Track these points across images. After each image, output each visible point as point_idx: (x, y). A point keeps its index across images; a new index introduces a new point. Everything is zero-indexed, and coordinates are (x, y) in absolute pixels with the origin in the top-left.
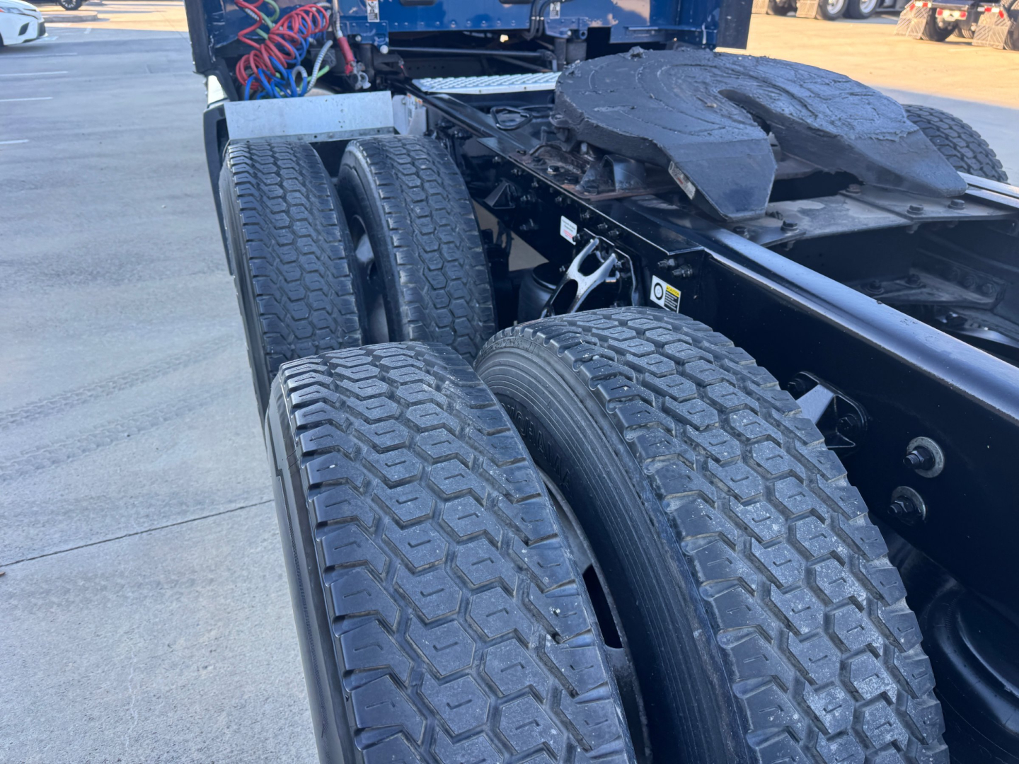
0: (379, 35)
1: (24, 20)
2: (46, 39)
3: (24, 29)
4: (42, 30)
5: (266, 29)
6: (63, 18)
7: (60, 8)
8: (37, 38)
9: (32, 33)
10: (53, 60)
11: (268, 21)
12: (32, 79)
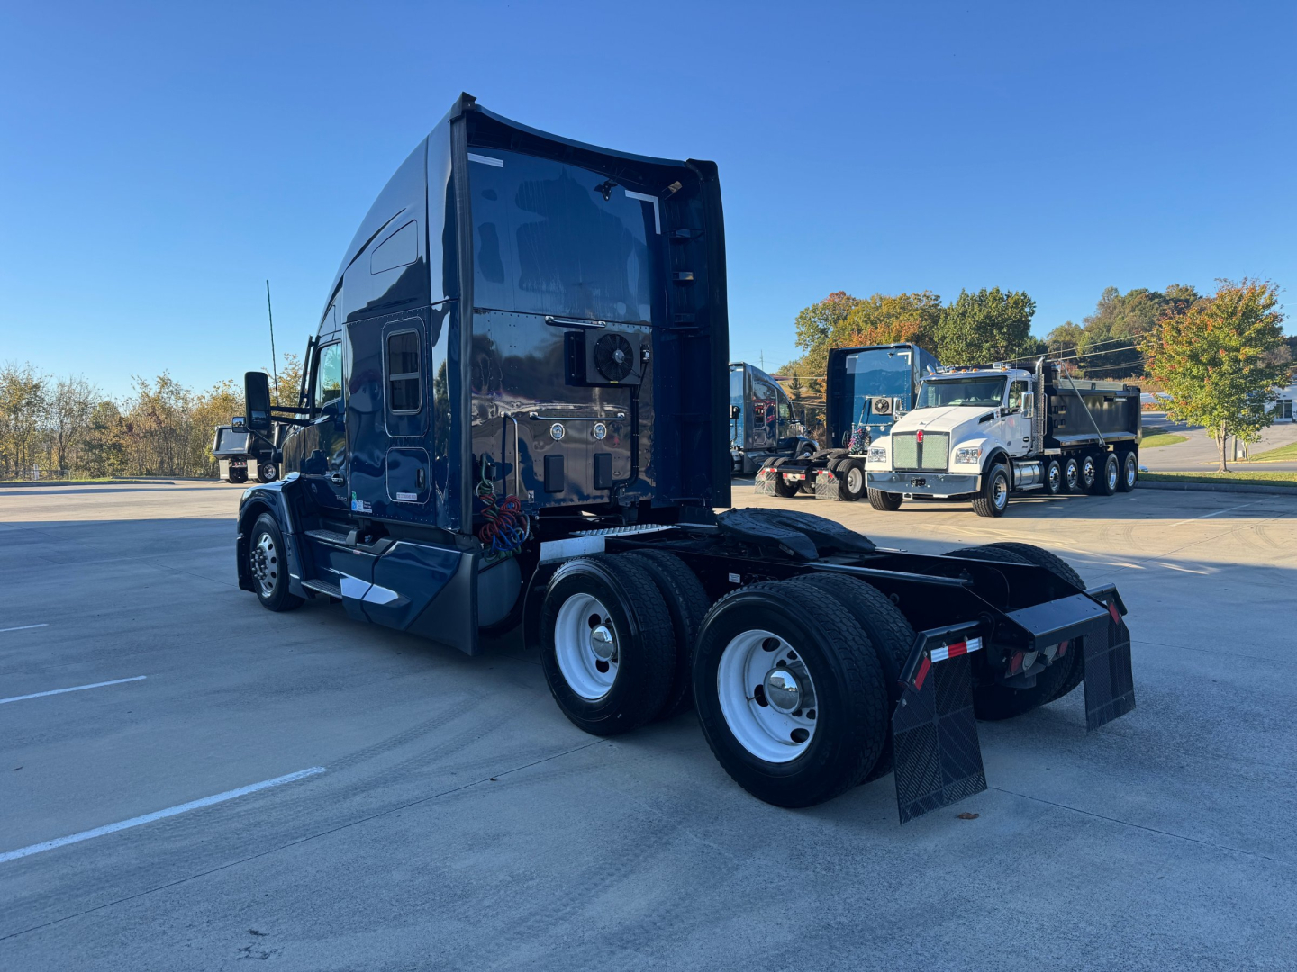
0: (535, 510)
5: (494, 509)
11: (495, 505)
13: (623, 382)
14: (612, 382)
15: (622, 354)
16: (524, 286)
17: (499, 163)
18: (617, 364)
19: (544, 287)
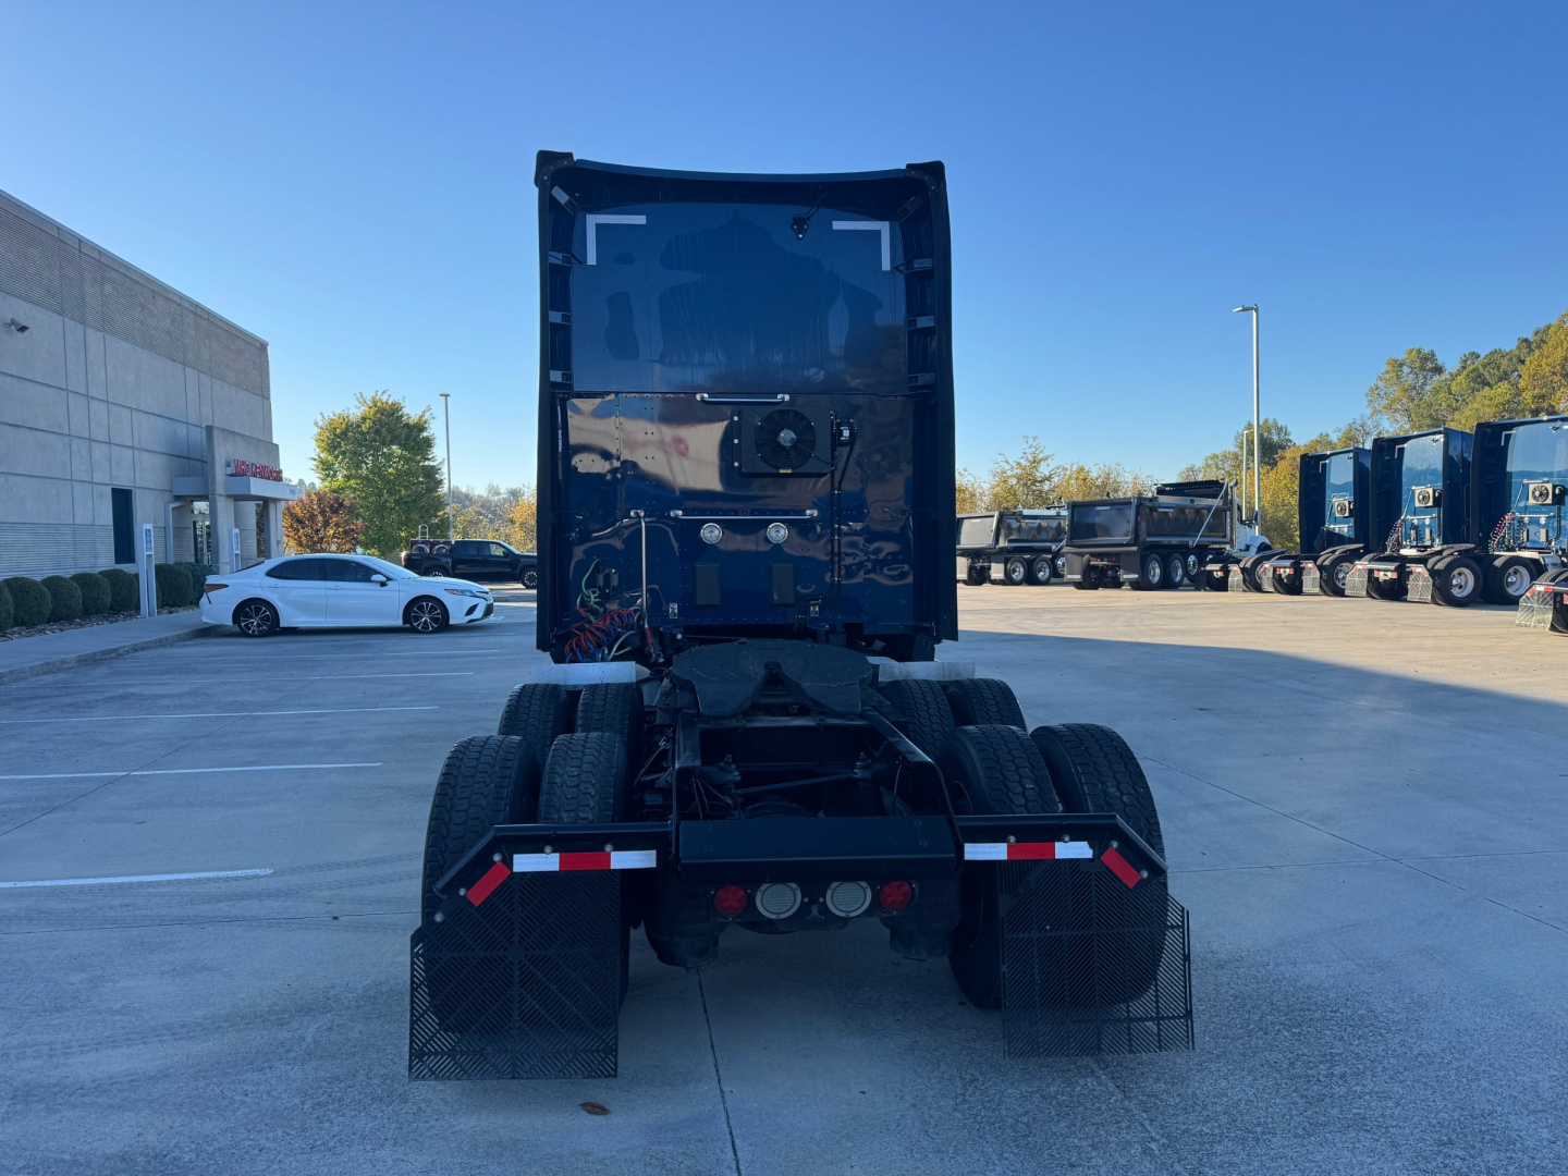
0: (676, 627)
1: (475, 601)
2: (492, 618)
3: (471, 610)
4: (489, 610)
5: (590, 622)
6: (519, 597)
7: (520, 586)
8: (482, 618)
9: (478, 614)
10: (491, 640)
11: (592, 619)
12: (463, 656)
13: (799, 470)
14: (781, 471)
15: (792, 435)
16: (668, 360)
17: (641, 220)
18: (784, 448)
19: (696, 359)
